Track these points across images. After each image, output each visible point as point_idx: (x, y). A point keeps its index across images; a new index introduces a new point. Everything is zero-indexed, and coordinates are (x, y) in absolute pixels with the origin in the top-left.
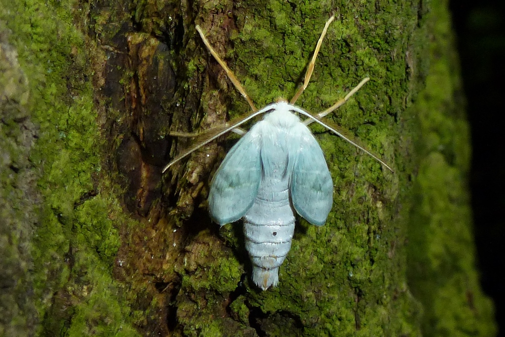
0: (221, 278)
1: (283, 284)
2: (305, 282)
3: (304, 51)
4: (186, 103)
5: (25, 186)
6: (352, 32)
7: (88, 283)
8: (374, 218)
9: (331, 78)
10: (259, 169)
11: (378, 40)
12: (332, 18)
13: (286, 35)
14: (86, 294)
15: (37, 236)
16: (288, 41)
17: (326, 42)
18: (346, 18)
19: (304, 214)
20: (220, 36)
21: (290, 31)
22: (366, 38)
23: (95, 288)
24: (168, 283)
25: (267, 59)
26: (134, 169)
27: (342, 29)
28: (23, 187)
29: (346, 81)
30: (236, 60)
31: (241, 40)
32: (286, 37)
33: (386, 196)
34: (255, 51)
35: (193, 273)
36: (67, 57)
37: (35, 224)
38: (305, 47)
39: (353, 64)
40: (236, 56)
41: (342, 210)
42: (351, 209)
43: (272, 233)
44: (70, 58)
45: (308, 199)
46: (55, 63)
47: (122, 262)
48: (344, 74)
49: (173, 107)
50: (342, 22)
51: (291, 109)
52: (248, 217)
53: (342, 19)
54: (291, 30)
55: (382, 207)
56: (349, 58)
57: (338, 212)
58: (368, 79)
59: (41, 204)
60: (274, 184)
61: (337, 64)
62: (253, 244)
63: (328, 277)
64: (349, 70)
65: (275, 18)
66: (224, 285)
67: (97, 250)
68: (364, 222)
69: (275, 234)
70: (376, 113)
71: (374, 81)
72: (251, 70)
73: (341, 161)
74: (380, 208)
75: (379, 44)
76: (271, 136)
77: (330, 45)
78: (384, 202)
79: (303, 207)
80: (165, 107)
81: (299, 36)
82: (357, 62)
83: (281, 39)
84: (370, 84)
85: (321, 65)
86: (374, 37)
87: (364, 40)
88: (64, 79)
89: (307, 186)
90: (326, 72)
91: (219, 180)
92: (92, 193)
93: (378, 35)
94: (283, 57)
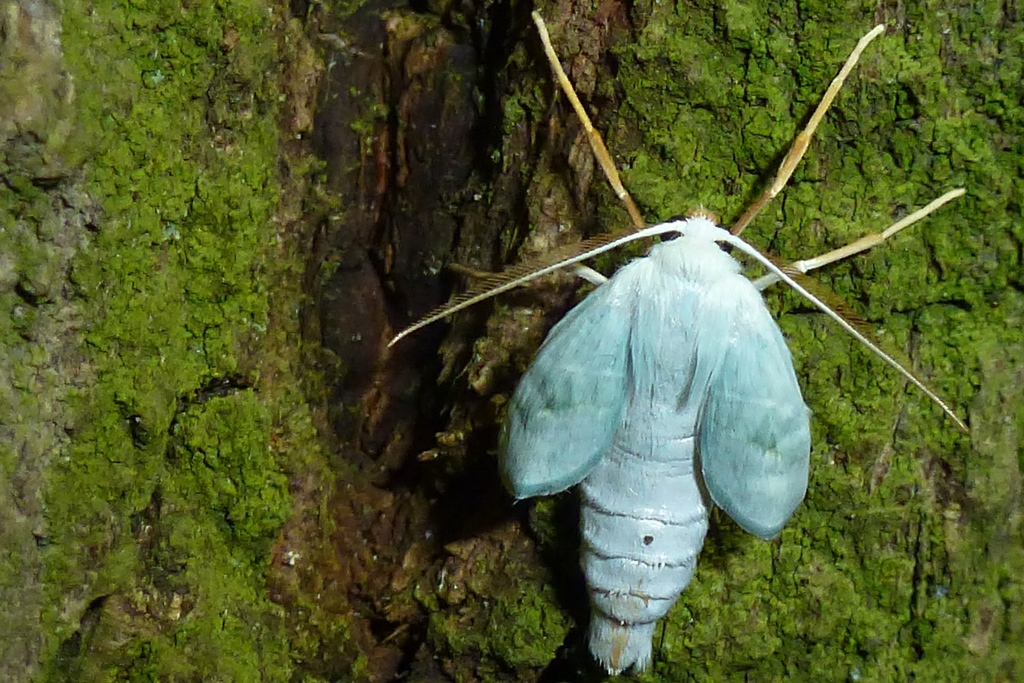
0: (516, 631)
1: (670, 669)
2: (729, 675)
3: (796, 101)
4: (495, 194)
5: (55, 339)
6: (927, 69)
7: (184, 589)
8: (932, 545)
9: (860, 177)
10: (621, 374)
11: (999, 96)
12: (880, 29)
13: (752, 56)
14: (178, 615)
15: (68, 459)
16: (754, 72)
17: (854, 83)
18: (918, 32)
19: (728, 503)
20: (587, 40)
21: (763, 49)
22: (970, 88)
23: (199, 604)
24: (396, 625)
25: (699, 110)
26: (359, 338)
27: (901, 57)
28: (47, 342)
29: (901, 189)
30: (620, 105)
31: (635, 56)
32: (753, 63)
33: (972, 494)
34: (667, 89)
35: (455, 609)
36: (212, 51)
37: (69, 432)
38: (799, 92)
39: (924, 148)
40: (620, 95)
41: (848, 511)
42: (871, 511)
43: (643, 536)
44: (220, 54)
45: (741, 467)
46: (173, 61)
47: (297, 556)
48: (898, 172)
49: (466, 202)
50: (906, 41)
51: (719, 239)
52: (592, 492)
53: (907, 32)
54: (767, 47)
55: (960, 520)
56: (915, 132)
57: (837, 513)
58: (961, 192)
59: (88, 386)
60: (659, 416)
61: (884, 143)
62: (593, 557)
63: (791, 672)
64: (912, 162)
65: (726, 11)
66: (522, 647)
67: (225, 516)
68: (907, 550)
69: (648, 540)
70: (977, 279)
71: (978, 199)
72: (654, 133)
73: (861, 388)
74: (953, 520)
75: (1002, 104)
76: (659, 300)
77: (864, 96)
78: (967, 506)
79: (726, 487)
80: (449, 199)
81: (786, 63)
82: (935, 144)
83: (741, 65)
84: (967, 205)
85: (839, 142)
86: (990, 88)
87: (964, 91)
88: (196, 103)
89: (740, 434)
90: (849, 161)
91: (527, 389)
92: (239, 382)
93: (1001, 84)
94: (740, 112)
